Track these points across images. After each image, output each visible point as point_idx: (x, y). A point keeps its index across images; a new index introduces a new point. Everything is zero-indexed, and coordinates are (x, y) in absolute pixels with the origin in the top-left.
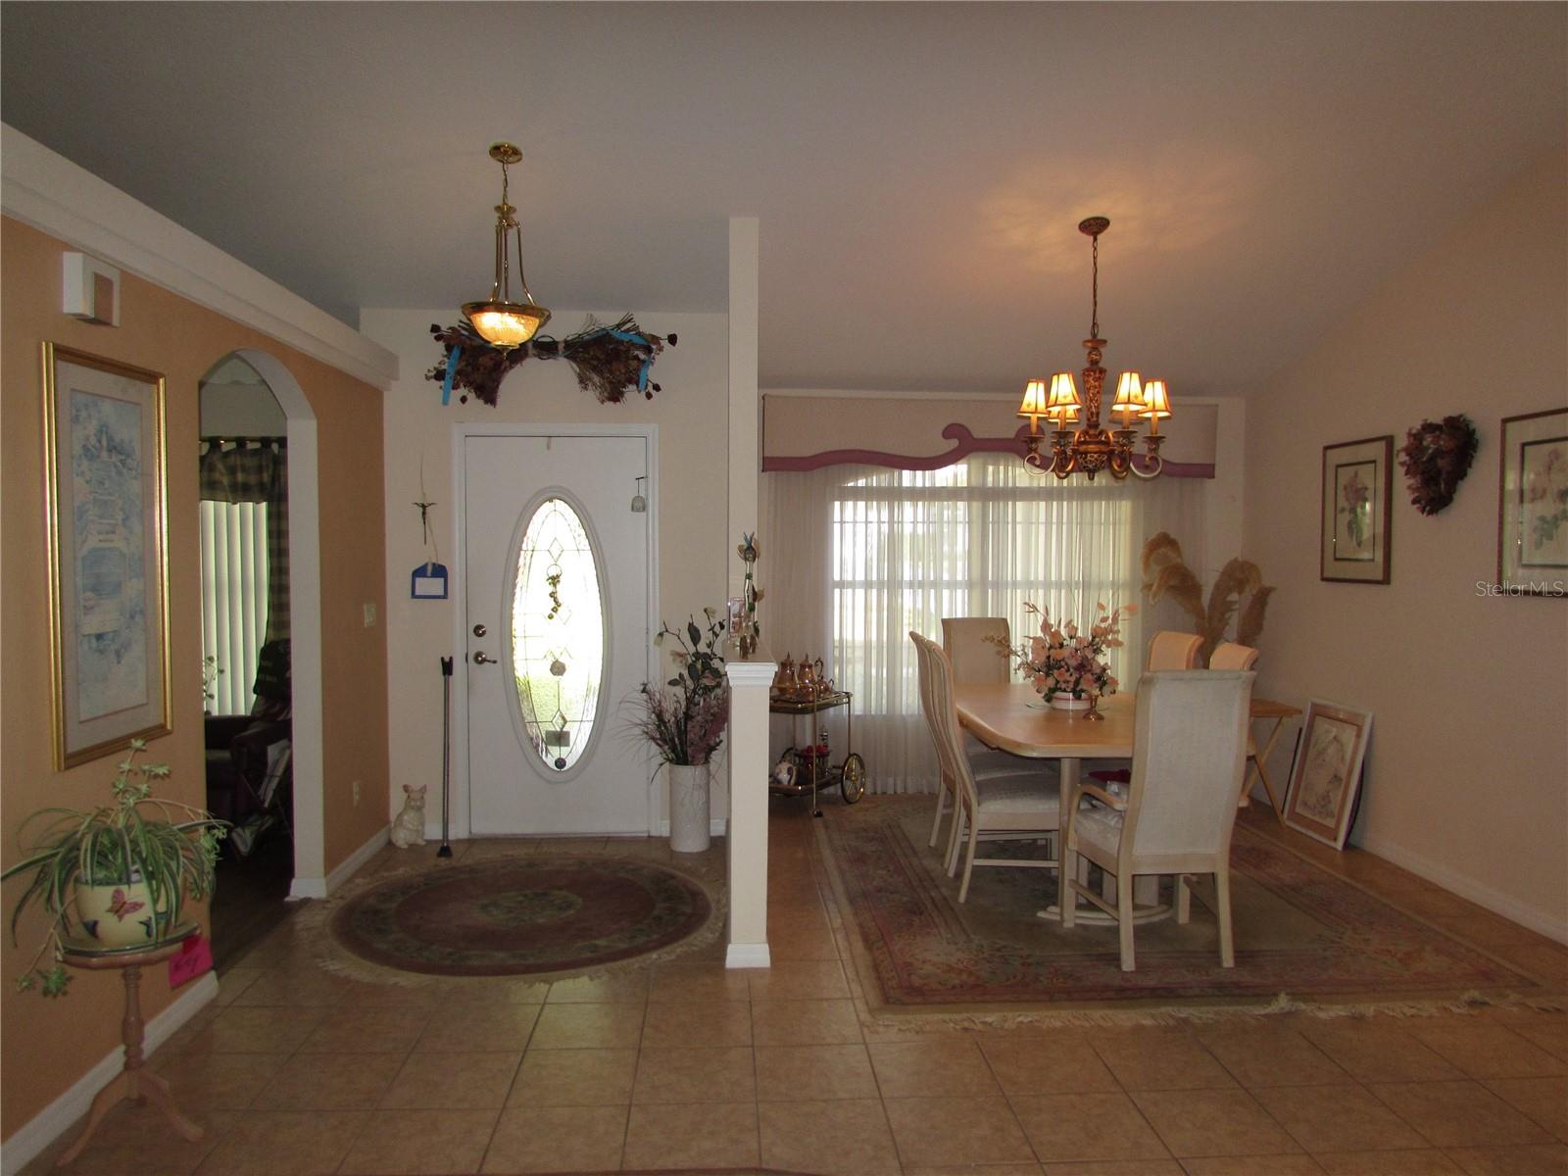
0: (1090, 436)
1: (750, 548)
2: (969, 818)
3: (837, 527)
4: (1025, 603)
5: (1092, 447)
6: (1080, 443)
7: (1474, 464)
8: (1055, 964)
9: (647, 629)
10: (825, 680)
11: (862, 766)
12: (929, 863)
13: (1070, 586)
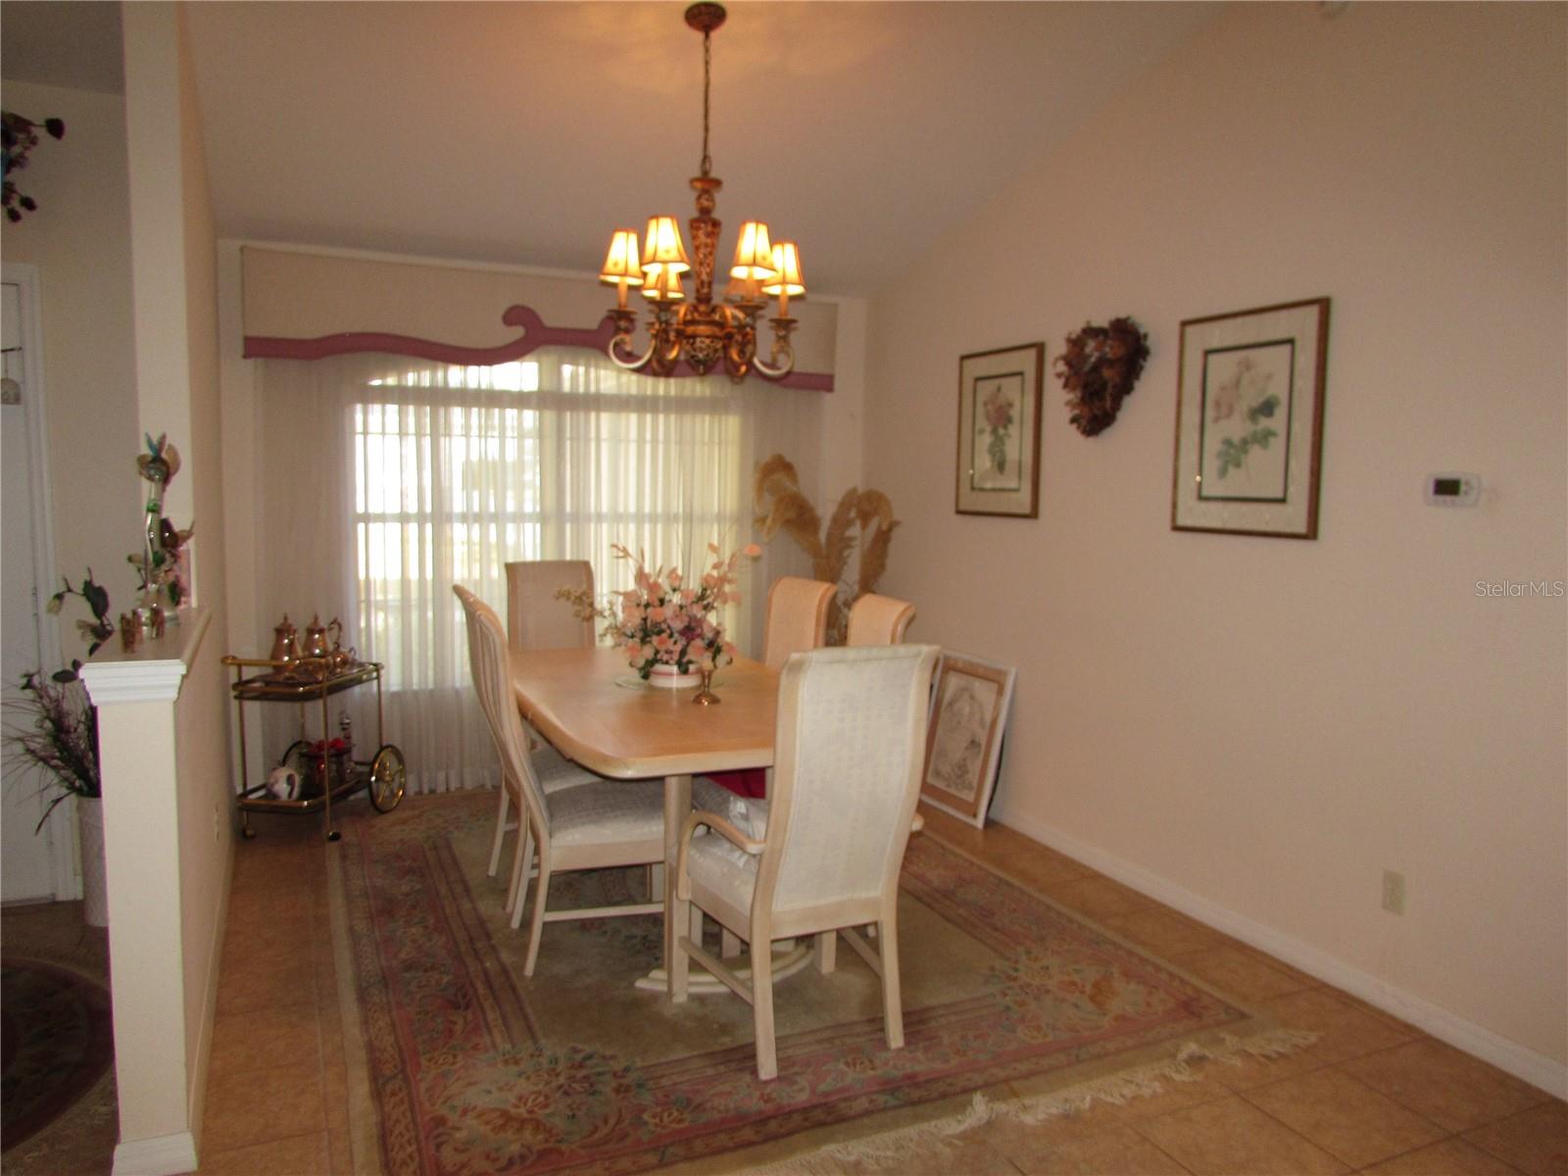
0: (700, 314)
1: (157, 459)
2: (537, 851)
3: (359, 439)
4: (614, 546)
5: (702, 329)
6: (686, 323)
7: (1144, 375)
8: (665, 1082)
9: (35, 589)
10: (342, 649)
11: (401, 760)
12: (486, 907)
13: (669, 519)
